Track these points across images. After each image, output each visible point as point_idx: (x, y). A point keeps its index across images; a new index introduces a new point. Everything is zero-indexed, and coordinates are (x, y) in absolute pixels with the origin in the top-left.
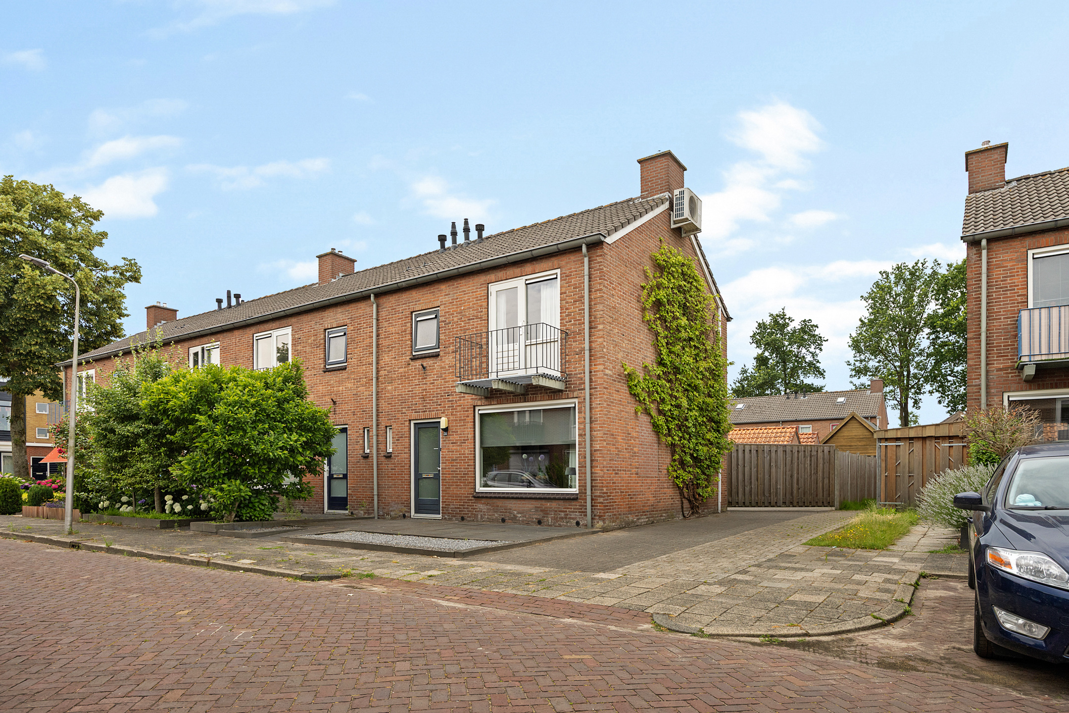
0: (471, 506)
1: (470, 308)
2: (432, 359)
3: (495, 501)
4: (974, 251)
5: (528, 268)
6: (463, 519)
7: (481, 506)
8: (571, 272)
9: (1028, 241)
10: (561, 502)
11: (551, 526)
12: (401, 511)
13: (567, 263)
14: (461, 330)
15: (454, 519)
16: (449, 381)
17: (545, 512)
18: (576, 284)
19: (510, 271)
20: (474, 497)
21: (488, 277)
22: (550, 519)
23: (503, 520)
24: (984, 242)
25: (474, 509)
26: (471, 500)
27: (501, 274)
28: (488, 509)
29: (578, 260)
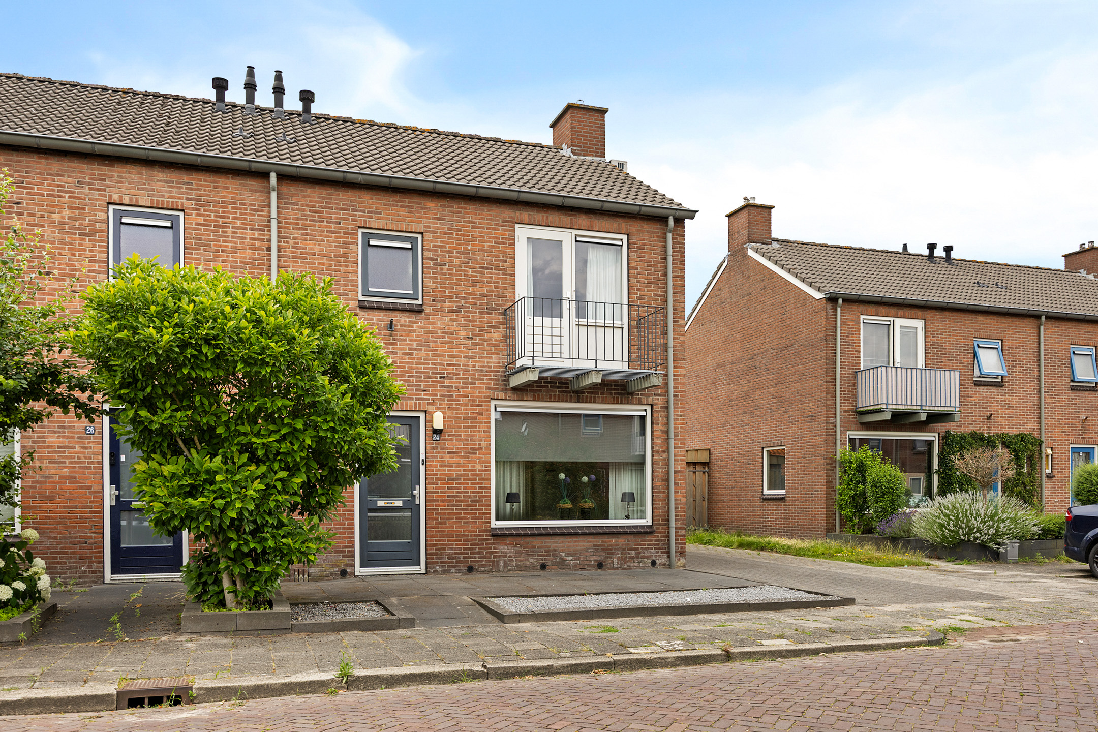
0: (485, 549)
1: (483, 251)
2: (407, 314)
3: (529, 539)
5: (583, 220)
6: (470, 569)
7: (503, 548)
8: (645, 244)
9: (862, 308)
10: (631, 538)
11: (617, 569)
12: (336, 566)
13: (639, 231)
14: (468, 281)
15: (453, 570)
16: (443, 356)
17: (609, 552)
18: (650, 261)
19: (554, 217)
20: (493, 535)
21: (518, 213)
22: (615, 561)
23: (543, 567)
24: (840, 301)
25: (492, 553)
26: (487, 540)
27: (539, 216)
28: (517, 552)
29: (653, 232)
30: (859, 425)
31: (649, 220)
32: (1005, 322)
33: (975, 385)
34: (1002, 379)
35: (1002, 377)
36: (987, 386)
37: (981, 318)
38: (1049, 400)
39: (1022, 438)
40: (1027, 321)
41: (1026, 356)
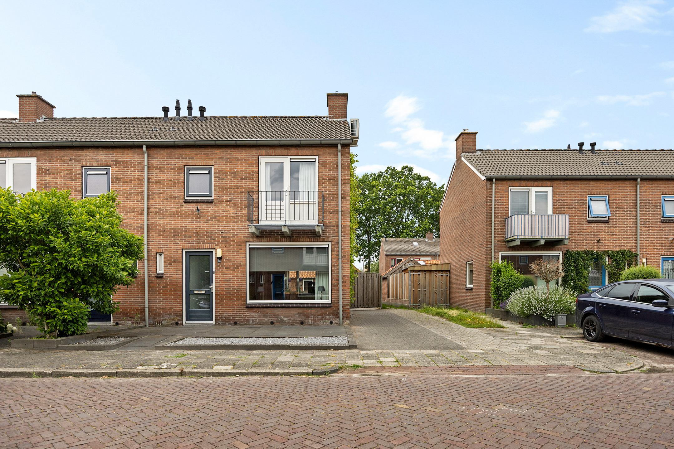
0: (243, 314)
1: (243, 171)
2: (206, 204)
3: (265, 309)
4: (489, 183)
5: (293, 151)
6: (236, 323)
7: (252, 313)
8: (327, 160)
9: (509, 183)
10: (319, 309)
11: (311, 325)
12: (174, 320)
13: (324, 153)
14: (235, 186)
15: (227, 324)
16: (223, 222)
17: (307, 316)
18: (330, 168)
19: (278, 151)
20: (247, 307)
21: (260, 151)
22: (310, 321)
23: (272, 323)
24: (494, 180)
25: (246, 316)
26: (244, 309)
27: (270, 151)
28: (259, 316)
29: (332, 153)
30: (507, 248)
31: (330, 147)
32: (611, 184)
33: (588, 222)
34: (609, 218)
35: (609, 217)
36: (597, 222)
37: (592, 183)
38: (644, 229)
39: (622, 253)
40: (627, 183)
41: (626, 203)
